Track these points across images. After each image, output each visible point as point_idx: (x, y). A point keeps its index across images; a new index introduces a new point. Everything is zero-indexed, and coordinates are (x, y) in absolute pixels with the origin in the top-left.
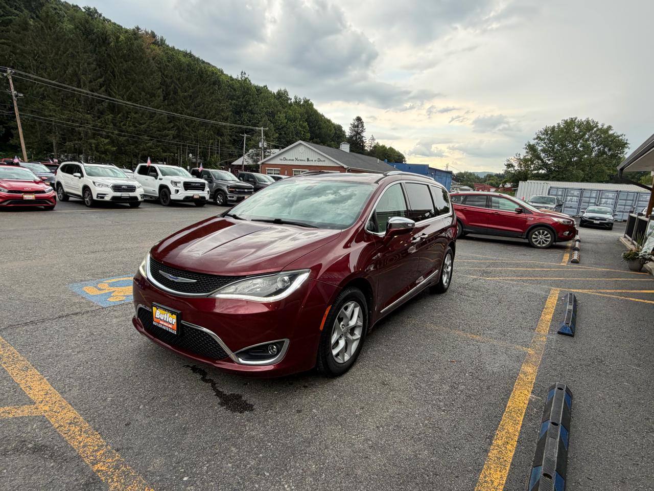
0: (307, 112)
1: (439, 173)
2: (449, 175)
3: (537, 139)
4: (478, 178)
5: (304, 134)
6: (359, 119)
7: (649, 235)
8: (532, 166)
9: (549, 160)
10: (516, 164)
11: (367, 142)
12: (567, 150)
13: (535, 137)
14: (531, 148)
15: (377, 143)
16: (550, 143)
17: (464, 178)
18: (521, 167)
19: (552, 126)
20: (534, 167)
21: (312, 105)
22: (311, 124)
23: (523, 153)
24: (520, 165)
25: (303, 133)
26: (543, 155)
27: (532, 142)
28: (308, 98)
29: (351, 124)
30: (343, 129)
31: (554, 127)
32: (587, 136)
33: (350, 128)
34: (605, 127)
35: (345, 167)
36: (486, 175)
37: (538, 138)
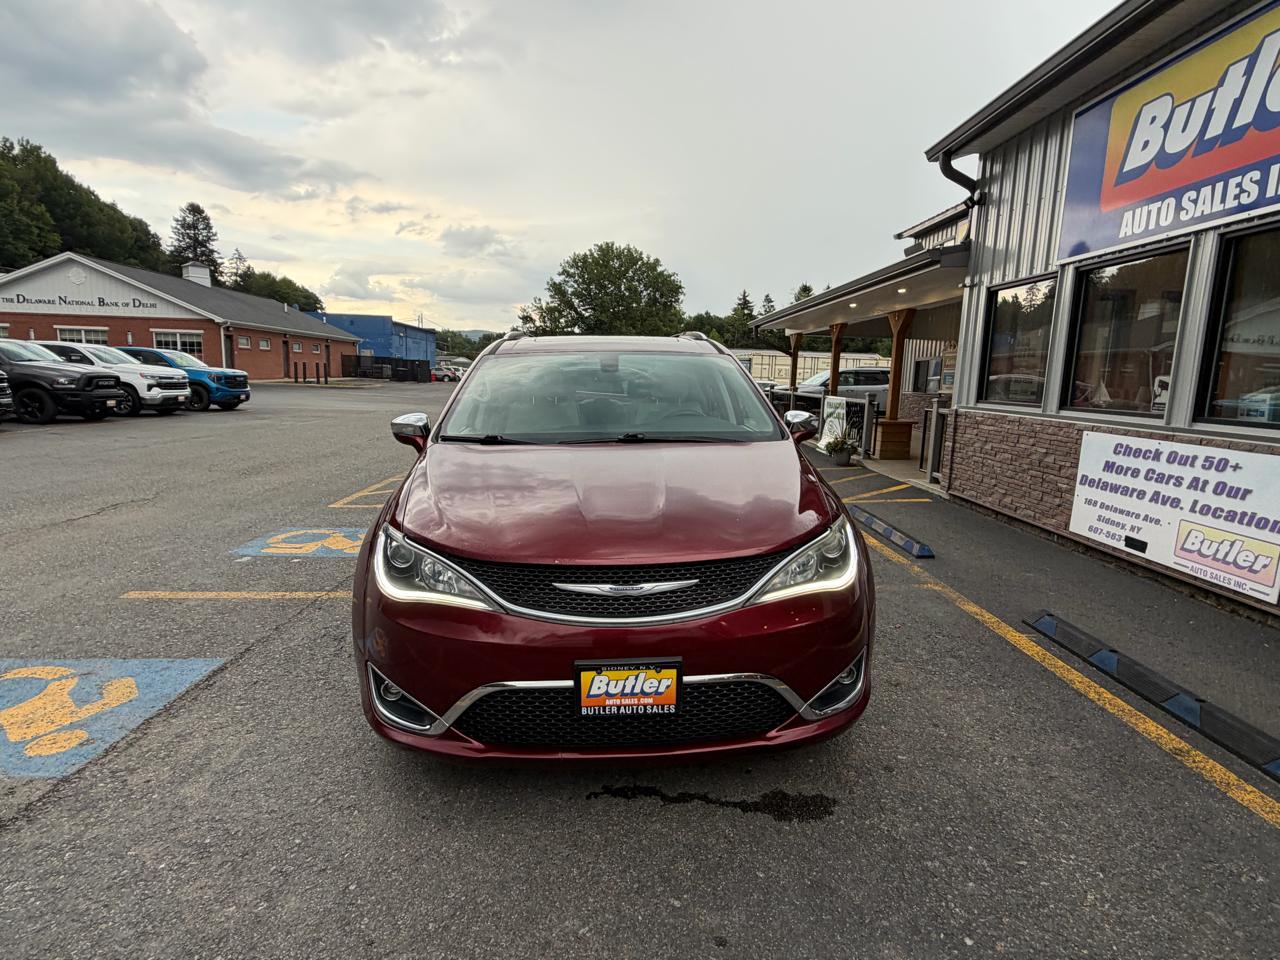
0: (39, 178)
1: (413, 333)
2: (430, 337)
3: (562, 274)
4: (469, 341)
5: (39, 235)
6: (195, 209)
7: (828, 417)
8: (562, 320)
9: (586, 310)
10: (535, 316)
11: (227, 264)
12: (607, 294)
13: (561, 270)
14: (557, 289)
15: (249, 268)
16: (584, 282)
17: (447, 341)
18: (544, 322)
19: (582, 253)
20: (566, 322)
21: (50, 162)
22: (58, 211)
23: (547, 299)
24: (542, 318)
25: (37, 231)
26: (576, 302)
27: (558, 279)
28: (35, 142)
29: (177, 221)
30: (152, 229)
31: (585, 255)
32: (631, 274)
33: (176, 231)
34: (652, 260)
35: (217, 321)
36: (481, 335)
37: (565, 272)
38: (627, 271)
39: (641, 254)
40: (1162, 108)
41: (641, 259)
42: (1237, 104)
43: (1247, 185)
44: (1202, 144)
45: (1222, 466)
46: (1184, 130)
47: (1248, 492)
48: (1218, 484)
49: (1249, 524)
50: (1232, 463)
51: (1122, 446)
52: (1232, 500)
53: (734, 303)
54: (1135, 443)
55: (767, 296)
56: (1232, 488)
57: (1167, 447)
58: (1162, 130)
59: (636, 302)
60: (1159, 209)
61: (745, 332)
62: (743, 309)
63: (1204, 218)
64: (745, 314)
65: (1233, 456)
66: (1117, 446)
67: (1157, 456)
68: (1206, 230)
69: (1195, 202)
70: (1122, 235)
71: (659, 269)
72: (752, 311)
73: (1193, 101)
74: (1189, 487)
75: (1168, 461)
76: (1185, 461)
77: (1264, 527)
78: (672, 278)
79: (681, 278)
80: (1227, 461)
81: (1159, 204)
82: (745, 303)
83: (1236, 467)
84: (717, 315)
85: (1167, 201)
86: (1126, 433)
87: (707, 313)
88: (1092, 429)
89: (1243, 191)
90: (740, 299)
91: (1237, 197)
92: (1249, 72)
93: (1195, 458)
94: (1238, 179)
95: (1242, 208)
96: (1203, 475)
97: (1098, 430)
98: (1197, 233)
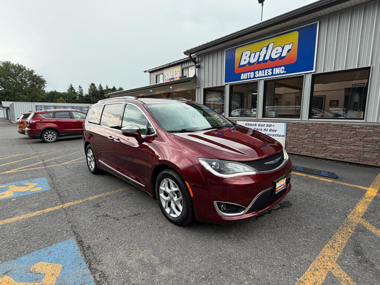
38: (19, 73)
39: (25, 67)
40: (248, 53)
41: (25, 69)
42: (265, 55)
43: (269, 71)
44: (258, 62)
45: (270, 126)
46: (254, 58)
47: (276, 130)
48: (270, 130)
49: (277, 136)
50: (272, 125)
51: (247, 124)
52: (273, 132)
53: (68, 88)
54: (250, 123)
55: (80, 86)
56: (273, 130)
57: (258, 123)
58: (249, 58)
59: (25, 86)
60: (250, 74)
61: (73, 98)
62: (71, 90)
63: (260, 77)
64: (72, 92)
65: (272, 124)
66: (246, 124)
67: (256, 125)
68: (261, 80)
69: (258, 73)
70: (241, 79)
71: (34, 74)
72: (75, 91)
73: (255, 53)
74: (264, 131)
75: (258, 126)
76: (262, 126)
77: (280, 136)
78: (41, 77)
79: (44, 78)
80: (271, 125)
81: (250, 73)
82: (72, 88)
83: (273, 126)
84: (59, 92)
85: (252, 73)
86: (248, 121)
87: (55, 91)
88: (239, 121)
89: (268, 72)
90: (70, 87)
91: (267, 73)
92: (267, 49)
93: (264, 125)
94: (267, 70)
95: (268, 76)
96: (267, 128)
97: (240, 121)
98: (259, 80)
